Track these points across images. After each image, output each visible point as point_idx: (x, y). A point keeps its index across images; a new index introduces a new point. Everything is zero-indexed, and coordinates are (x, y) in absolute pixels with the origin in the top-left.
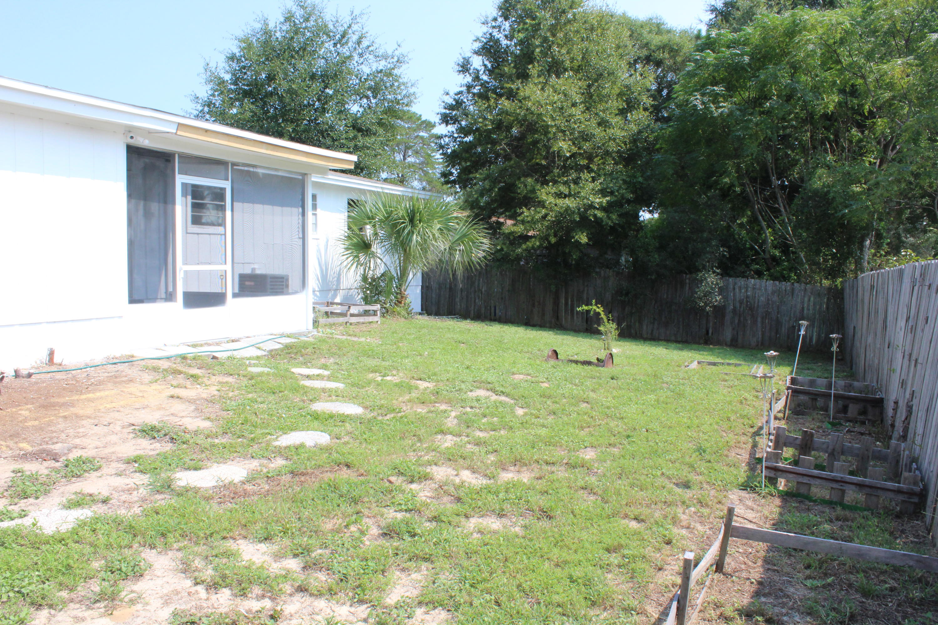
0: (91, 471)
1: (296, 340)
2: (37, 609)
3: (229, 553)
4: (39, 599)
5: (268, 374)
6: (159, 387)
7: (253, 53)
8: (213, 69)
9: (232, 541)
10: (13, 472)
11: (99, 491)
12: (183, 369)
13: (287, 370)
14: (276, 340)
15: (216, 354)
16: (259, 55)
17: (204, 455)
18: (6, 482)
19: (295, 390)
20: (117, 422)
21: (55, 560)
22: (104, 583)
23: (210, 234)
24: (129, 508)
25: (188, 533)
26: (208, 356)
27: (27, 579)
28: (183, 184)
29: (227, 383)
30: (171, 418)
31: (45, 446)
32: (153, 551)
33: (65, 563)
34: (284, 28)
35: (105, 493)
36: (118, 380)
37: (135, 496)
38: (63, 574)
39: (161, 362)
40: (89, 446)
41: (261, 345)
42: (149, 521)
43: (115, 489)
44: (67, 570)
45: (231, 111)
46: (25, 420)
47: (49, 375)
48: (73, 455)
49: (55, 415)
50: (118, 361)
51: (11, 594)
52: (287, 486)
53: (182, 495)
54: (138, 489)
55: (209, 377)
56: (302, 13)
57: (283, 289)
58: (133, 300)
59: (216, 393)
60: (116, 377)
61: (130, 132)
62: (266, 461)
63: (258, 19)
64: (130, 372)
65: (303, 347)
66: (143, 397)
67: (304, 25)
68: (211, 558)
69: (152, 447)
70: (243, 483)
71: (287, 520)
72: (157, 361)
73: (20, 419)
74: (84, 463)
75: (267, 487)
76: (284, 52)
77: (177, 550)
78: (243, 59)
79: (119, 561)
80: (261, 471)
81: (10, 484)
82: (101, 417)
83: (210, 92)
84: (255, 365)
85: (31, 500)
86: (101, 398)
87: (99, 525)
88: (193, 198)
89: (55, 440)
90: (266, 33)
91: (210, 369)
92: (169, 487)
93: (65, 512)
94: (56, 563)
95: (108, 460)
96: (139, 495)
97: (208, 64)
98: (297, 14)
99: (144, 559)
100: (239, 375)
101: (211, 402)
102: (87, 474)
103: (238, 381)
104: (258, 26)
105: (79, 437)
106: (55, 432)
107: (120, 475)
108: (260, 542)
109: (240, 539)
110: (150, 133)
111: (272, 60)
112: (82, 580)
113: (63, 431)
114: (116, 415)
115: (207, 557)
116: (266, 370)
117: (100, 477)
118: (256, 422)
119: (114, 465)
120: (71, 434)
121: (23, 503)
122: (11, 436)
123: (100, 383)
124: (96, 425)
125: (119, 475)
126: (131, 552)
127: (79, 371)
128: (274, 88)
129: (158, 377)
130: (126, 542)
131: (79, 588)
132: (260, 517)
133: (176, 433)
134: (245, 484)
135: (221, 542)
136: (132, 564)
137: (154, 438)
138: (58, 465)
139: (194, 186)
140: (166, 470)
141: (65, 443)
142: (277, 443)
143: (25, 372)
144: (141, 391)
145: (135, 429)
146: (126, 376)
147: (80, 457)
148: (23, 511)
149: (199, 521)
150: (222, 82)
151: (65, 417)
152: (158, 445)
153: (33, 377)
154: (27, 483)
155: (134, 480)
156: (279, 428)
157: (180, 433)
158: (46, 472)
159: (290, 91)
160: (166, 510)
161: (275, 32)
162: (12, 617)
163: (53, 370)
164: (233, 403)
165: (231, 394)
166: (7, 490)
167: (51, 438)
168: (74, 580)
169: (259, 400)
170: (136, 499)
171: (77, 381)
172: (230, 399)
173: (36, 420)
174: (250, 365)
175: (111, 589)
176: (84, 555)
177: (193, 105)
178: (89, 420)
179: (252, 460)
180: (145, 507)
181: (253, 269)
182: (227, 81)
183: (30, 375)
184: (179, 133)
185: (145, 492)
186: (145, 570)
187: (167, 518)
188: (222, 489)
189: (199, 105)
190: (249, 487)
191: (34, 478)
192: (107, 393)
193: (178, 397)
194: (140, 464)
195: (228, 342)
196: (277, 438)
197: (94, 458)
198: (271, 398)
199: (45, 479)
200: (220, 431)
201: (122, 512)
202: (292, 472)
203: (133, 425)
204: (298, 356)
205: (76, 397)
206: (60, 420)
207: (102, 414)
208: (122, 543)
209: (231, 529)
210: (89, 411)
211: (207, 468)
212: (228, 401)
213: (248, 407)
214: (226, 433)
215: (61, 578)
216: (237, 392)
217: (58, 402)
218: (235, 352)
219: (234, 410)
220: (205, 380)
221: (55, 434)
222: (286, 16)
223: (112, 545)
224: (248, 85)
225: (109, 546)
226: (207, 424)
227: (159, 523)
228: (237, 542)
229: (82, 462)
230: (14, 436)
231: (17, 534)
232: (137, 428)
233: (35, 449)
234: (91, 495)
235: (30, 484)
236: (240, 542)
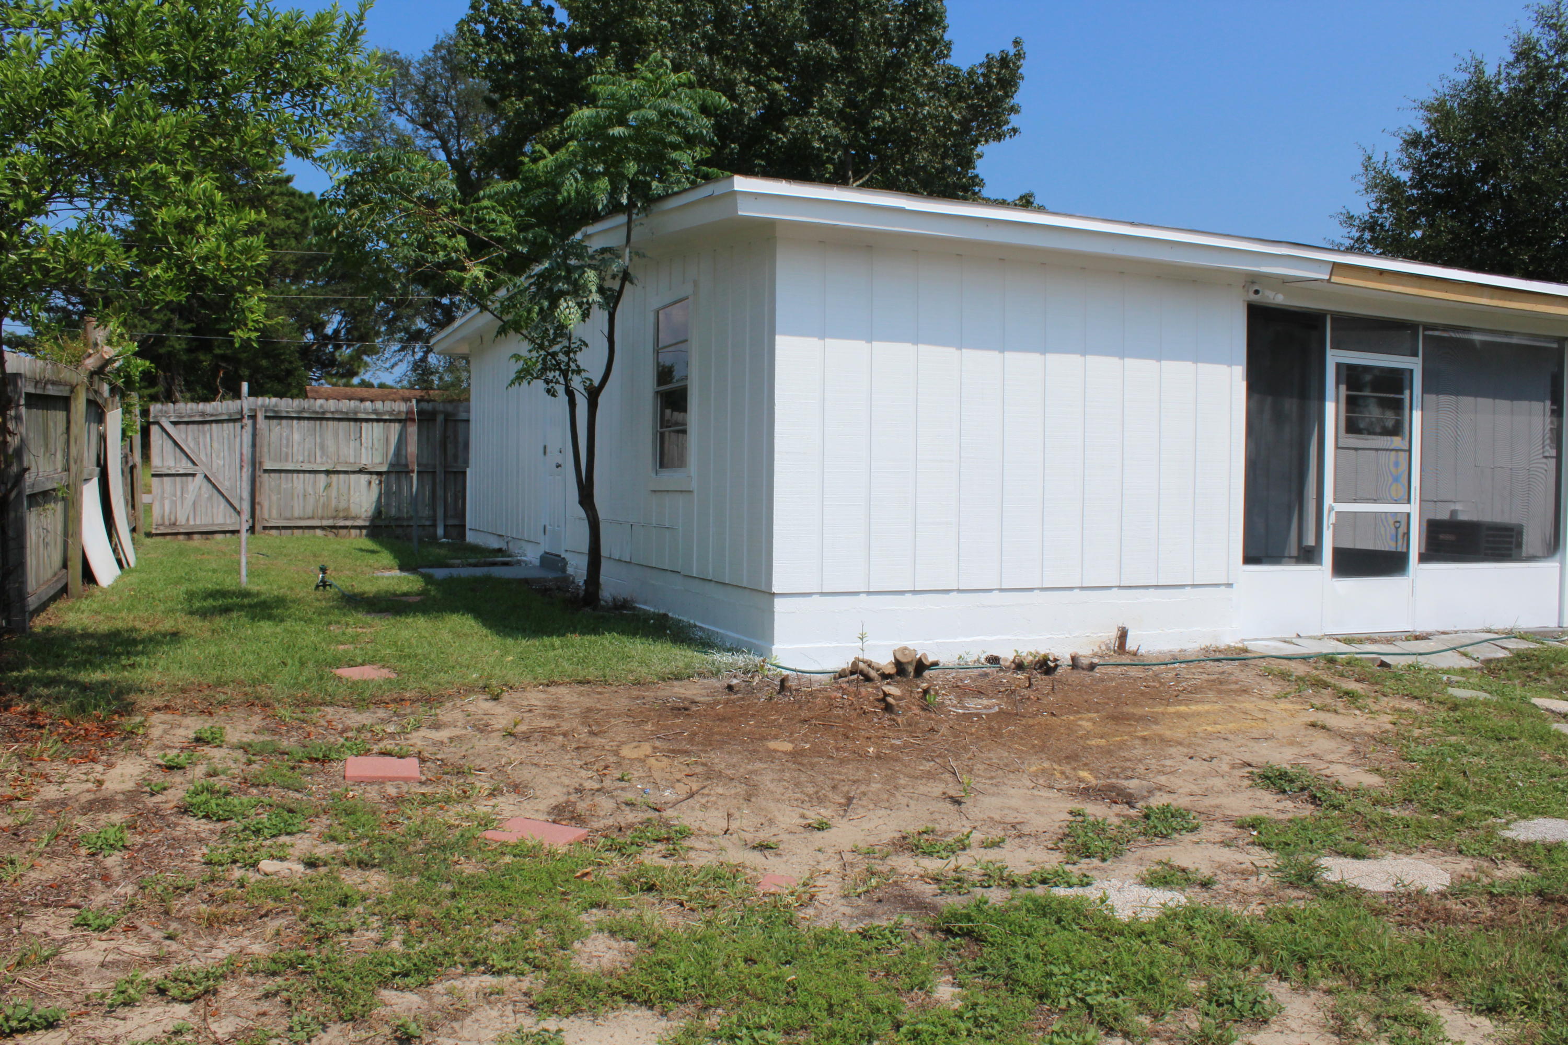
0: (1184, 832)
1: (1538, 646)
2: (1107, 1034)
3: (1419, 1019)
4: (1111, 1019)
5: (1486, 704)
6: (1290, 706)
7: (1455, 128)
8: (1380, 165)
9: (1423, 999)
10: (1071, 813)
11: (1197, 865)
12: (1329, 680)
13: (1523, 700)
14: (1498, 643)
15: (1384, 658)
16: (1466, 130)
17: (1370, 834)
18: (1060, 827)
19: (1542, 738)
20: (1224, 756)
21: (1133, 964)
22: (1207, 1019)
23: (1377, 450)
24: (1244, 903)
25: (1345, 967)
26: (1373, 660)
27: (1093, 984)
28: (1338, 365)
29: (1408, 711)
30: (1312, 761)
31: (1114, 781)
32: (1283, 983)
33: (1147, 972)
34: (1516, 73)
35: (1206, 871)
36: (1224, 687)
37: (1253, 885)
38: (1145, 989)
39: (1293, 664)
40: (1180, 791)
41: (1469, 649)
42: (1278, 931)
43: (1221, 866)
44: (1150, 983)
45: (1412, 235)
46: (1086, 736)
47: (1119, 669)
48: (1158, 801)
49: (1129, 734)
50: (1222, 656)
51: (1073, 1001)
52: (1533, 918)
53: (1332, 898)
54: (1258, 874)
55: (1376, 698)
56: (1554, 38)
57: (1510, 549)
58: (1250, 558)
59: (1390, 727)
60: (1221, 683)
61: (1253, 283)
62: (1486, 864)
63: (1464, 65)
64: (1242, 676)
65: (1553, 660)
66: (1265, 720)
67: (1556, 61)
68: (1386, 1021)
69: (1280, 806)
70: (1443, 895)
71: (1534, 985)
72: (1286, 662)
73: (1081, 733)
74: (1172, 816)
75: (1489, 912)
76: (1515, 117)
77: (1325, 992)
78: (1434, 141)
79: (1230, 988)
80: (1478, 880)
81: (1067, 831)
82: (1199, 745)
83: (1374, 206)
84: (1458, 685)
85: (1096, 862)
86: (1199, 714)
87: (1197, 922)
88: (1348, 389)
89: (1129, 773)
90: (1478, 88)
91: (1377, 683)
92: (1310, 879)
93: (1146, 892)
94: (1134, 969)
95: (1208, 816)
96: (1259, 884)
97: (1370, 158)
98: (1542, 42)
99: (1271, 996)
100: (1430, 699)
101: (1381, 742)
102: (1176, 835)
103: (1430, 711)
104: (1463, 77)
105: (1164, 774)
106: (1130, 760)
107: (1229, 846)
108: (1479, 1013)
109: (1439, 997)
110: (1285, 281)
111: (1490, 134)
112: (1172, 1006)
113: (1140, 761)
114: (1223, 745)
115: (1378, 1017)
116: (1482, 695)
117: (1198, 843)
118: (1466, 790)
119: (1218, 826)
120: (1153, 767)
121: (1084, 863)
122: (1067, 757)
123: (1197, 689)
124: (1191, 758)
125: (1226, 844)
126: (1247, 979)
127: (1163, 667)
128: (1494, 186)
129: (1288, 690)
130: (1239, 959)
131: (1167, 1018)
132: (1478, 966)
133: (1320, 789)
134: (1447, 898)
135: (1405, 996)
136: (1251, 998)
137: (1284, 792)
138: (1132, 812)
139: (1351, 368)
140: (1305, 850)
141: (1144, 779)
142: (1508, 834)
143: (1085, 662)
144: (1261, 710)
145: (1252, 773)
146: (1236, 683)
147: (1168, 806)
148: (1085, 876)
149: (1363, 949)
150: (1395, 187)
151: (1144, 739)
152: (1289, 804)
153: (1096, 670)
154: (1090, 834)
155: (1252, 858)
156: (1510, 806)
157: (1327, 790)
158: (1116, 821)
159: (1528, 188)
160: (1306, 918)
161: (1498, 82)
162: (1074, 1036)
163: (1124, 662)
164: (1420, 748)
165: (1417, 732)
166: (1062, 840)
167: (1124, 769)
168: (1162, 1003)
169: (1469, 748)
170: (1255, 890)
171: (1162, 684)
172: (1416, 740)
173: (1102, 737)
174: (1450, 683)
175: (1219, 1032)
176: (1174, 965)
177: (1345, 231)
178: (1179, 748)
179: (1460, 857)
180: (1270, 906)
181: (1454, 513)
182: (1405, 183)
183: (1092, 667)
184: (1334, 279)
185: (1269, 881)
186: (1272, 1014)
187: (1308, 933)
188: (1403, 900)
189: (1354, 230)
190: (1454, 905)
191: (1099, 828)
192: (1207, 707)
193: (1323, 727)
194: (1260, 833)
195: (1407, 639)
196: (1507, 823)
197: (1188, 811)
198: (1493, 747)
199: (1115, 832)
200: (1399, 795)
201: (1233, 907)
202: (1540, 893)
203: (1250, 765)
204: (1542, 676)
205: (1159, 709)
206: (1137, 742)
207: (1200, 741)
208: (1234, 960)
209: (1423, 977)
210: (1180, 734)
211: (1376, 858)
212: (1413, 745)
213: (1449, 760)
214: (1411, 801)
215: (1140, 994)
216: (1427, 730)
217: (1134, 714)
218: (1420, 658)
219: (1424, 761)
220: (1370, 702)
221: (1129, 764)
222: (1519, 50)
223: (1218, 960)
224: (1443, 187)
225: (1213, 960)
226: (1373, 780)
227: (1295, 939)
228: (1433, 1002)
229: (1168, 813)
230: (1072, 758)
231: (1079, 911)
232: (1255, 770)
233: (1101, 782)
234: (1184, 870)
235: (1095, 837)
236: (1438, 1003)
